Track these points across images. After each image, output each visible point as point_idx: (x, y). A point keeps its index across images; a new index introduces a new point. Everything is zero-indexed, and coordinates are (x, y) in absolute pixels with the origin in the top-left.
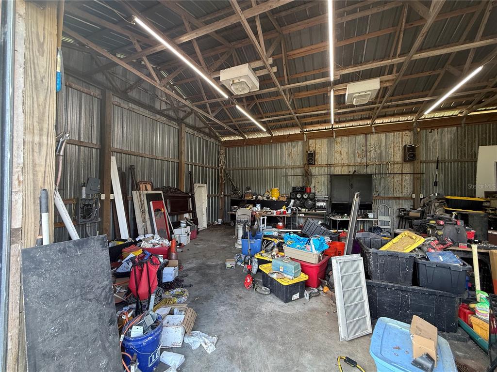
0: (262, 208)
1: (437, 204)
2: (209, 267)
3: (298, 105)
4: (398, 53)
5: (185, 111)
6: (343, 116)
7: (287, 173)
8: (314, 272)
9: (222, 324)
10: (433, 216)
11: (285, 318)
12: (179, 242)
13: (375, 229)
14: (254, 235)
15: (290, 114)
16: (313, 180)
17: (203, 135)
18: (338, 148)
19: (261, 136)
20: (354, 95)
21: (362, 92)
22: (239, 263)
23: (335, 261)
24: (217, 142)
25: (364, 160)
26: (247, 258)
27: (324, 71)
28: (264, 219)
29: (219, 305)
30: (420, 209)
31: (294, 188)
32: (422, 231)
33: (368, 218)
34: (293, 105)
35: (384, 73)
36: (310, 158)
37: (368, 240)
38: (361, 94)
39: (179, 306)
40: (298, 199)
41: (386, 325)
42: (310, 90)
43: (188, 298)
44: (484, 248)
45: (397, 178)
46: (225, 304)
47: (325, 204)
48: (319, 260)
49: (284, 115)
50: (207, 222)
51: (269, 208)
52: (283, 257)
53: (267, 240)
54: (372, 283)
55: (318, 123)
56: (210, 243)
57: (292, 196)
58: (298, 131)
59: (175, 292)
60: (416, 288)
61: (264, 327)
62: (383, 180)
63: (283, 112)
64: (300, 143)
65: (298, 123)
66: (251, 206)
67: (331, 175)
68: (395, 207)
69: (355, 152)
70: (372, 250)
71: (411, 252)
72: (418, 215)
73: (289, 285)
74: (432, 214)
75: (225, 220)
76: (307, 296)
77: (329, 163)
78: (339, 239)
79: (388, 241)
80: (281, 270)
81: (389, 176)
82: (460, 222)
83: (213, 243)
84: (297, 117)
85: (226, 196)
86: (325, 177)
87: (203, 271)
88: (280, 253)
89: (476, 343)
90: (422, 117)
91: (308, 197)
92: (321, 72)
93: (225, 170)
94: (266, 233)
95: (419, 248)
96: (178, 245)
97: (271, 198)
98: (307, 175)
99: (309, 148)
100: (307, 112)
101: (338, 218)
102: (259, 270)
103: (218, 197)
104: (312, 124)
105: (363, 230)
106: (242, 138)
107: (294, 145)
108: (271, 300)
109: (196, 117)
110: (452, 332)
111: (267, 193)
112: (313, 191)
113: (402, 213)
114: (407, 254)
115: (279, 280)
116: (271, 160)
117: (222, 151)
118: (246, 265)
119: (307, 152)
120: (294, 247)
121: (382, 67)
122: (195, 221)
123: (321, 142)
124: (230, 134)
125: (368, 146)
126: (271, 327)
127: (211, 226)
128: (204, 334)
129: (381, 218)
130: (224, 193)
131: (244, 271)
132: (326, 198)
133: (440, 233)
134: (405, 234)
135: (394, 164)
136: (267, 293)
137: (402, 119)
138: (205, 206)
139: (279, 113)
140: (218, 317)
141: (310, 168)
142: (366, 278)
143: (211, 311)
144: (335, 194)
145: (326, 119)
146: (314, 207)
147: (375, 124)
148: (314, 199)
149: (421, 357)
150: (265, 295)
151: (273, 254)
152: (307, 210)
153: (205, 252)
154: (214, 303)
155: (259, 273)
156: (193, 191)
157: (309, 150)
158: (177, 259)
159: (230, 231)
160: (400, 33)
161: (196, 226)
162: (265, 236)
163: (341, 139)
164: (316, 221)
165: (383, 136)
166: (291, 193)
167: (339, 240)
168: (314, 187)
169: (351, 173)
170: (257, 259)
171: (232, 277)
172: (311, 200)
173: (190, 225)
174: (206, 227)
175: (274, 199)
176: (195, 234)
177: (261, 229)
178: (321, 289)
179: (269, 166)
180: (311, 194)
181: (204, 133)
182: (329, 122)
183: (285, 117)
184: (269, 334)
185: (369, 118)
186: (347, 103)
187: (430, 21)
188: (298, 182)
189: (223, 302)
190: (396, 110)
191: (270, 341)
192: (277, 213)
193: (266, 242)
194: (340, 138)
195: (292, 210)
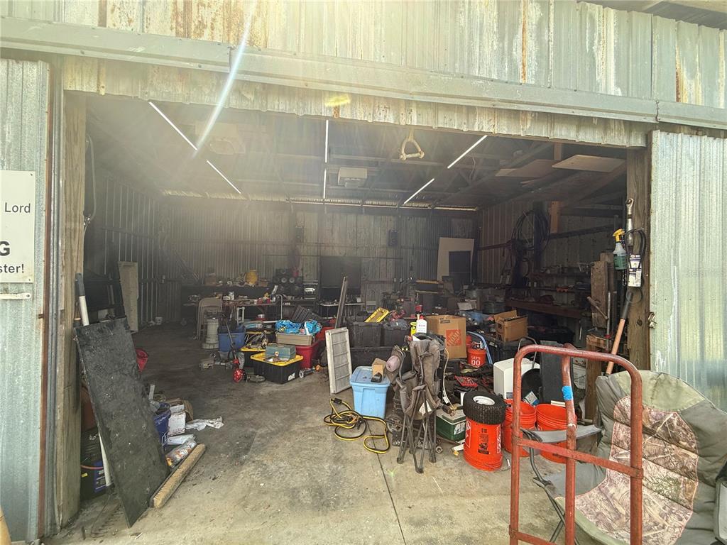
0: (236, 296)
1: (411, 287)
2: (174, 372)
7: (268, 252)
8: (308, 353)
9: (222, 410)
11: (284, 393)
13: (362, 314)
16: (301, 262)
18: (329, 225)
19: (232, 197)
20: (346, 179)
21: (353, 178)
23: (328, 333)
25: (355, 242)
28: (240, 311)
29: (211, 399)
31: (278, 271)
32: (390, 306)
33: (356, 302)
36: (298, 235)
40: (283, 284)
41: (360, 369)
45: (383, 262)
46: (217, 397)
47: (314, 290)
48: (312, 343)
50: (138, 322)
51: (246, 297)
55: (308, 194)
57: (274, 281)
58: (283, 199)
60: (382, 347)
62: (371, 264)
64: (286, 214)
66: (221, 295)
67: (321, 257)
68: (380, 291)
69: (346, 232)
73: (285, 366)
76: (301, 375)
77: (320, 242)
80: (277, 355)
81: (376, 260)
85: (170, 281)
86: (314, 258)
90: (403, 205)
91: (295, 283)
94: (245, 327)
95: (385, 319)
97: (246, 283)
98: (294, 256)
101: (328, 305)
103: (155, 282)
106: (201, 196)
108: (266, 385)
111: (240, 277)
112: (301, 275)
113: (385, 297)
114: (379, 323)
115: (275, 364)
116: (245, 232)
119: (294, 227)
120: (288, 333)
123: (311, 216)
125: (358, 227)
127: (144, 328)
129: (369, 303)
130: (166, 276)
132: (315, 282)
133: (401, 308)
134: (379, 310)
135: (380, 248)
136: (262, 380)
137: (388, 203)
138: (134, 296)
141: (298, 246)
144: (325, 278)
146: (302, 294)
147: (365, 204)
148: (302, 285)
149: (376, 375)
150: (260, 382)
151: (263, 344)
152: (293, 298)
157: (297, 224)
162: (247, 330)
163: (333, 216)
165: (372, 217)
166: (273, 277)
168: (302, 269)
169: (342, 255)
170: (243, 352)
171: (214, 376)
172: (299, 285)
174: (137, 330)
175: (251, 284)
177: (237, 323)
178: (314, 369)
179: (242, 239)
180: (299, 278)
182: (320, 195)
185: (359, 198)
186: (339, 184)
188: (282, 263)
192: (258, 303)
193: (248, 336)
194: (331, 214)
195: (276, 297)
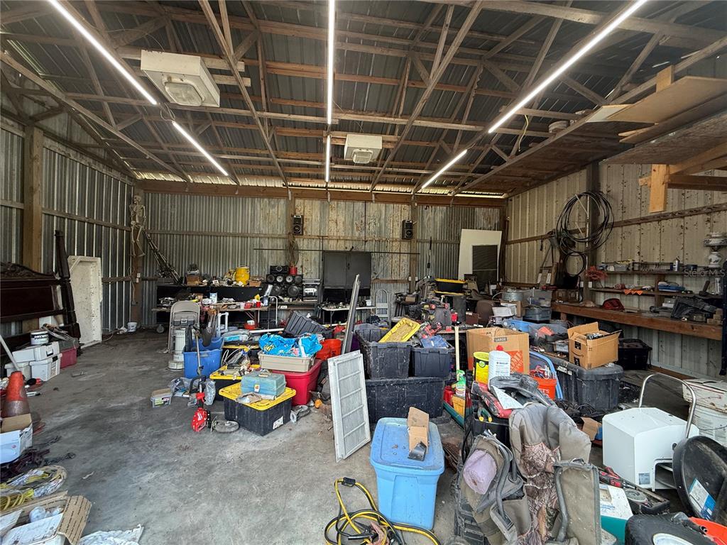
0: (220, 299)
1: (429, 287)
2: (114, 412)
3: (281, 147)
4: (401, 112)
5: (43, 104)
6: (340, 173)
7: (262, 246)
8: (304, 383)
9: (152, 501)
10: (426, 300)
11: (263, 457)
12: (27, 378)
13: (372, 319)
14: (208, 344)
15: (268, 156)
16: (300, 257)
17: (91, 161)
18: (333, 215)
19: (219, 181)
20: (355, 151)
21: (363, 148)
22: (179, 394)
23: (332, 363)
24: (126, 179)
25: (363, 235)
26: (196, 383)
27: (318, 107)
28: (223, 318)
29: (143, 472)
30: (415, 293)
31: (272, 269)
32: (418, 317)
33: (366, 306)
34: (273, 143)
35: (386, 132)
36: (297, 226)
37: (367, 332)
38: (363, 151)
39: (43, 503)
40: (279, 284)
41: (385, 426)
42: (298, 128)
43: (65, 481)
44: (464, 329)
45: (396, 258)
46: (155, 468)
47: (315, 290)
48: (310, 367)
49: (258, 155)
50: (103, 330)
51: (232, 299)
52: (258, 370)
53: (229, 349)
54: (371, 383)
55: (308, 177)
56: (112, 369)
57: (269, 280)
58: (279, 184)
59: (28, 478)
60: (411, 378)
61: (230, 481)
62: (382, 260)
63: (258, 152)
64: (282, 202)
65: (281, 172)
66: (200, 297)
67: (324, 251)
68: (392, 291)
69: (353, 223)
70: (373, 344)
71: (408, 340)
72: (413, 300)
73: (269, 409)
74: (425, 298)
75: (145, 323)
76: (293, 418)
77: (322, 235)
78: (333, 336)
79: (388, 332)
80: (257, 390)
81: (388, 256)
82: (448, 305)
83: (119, 368)
84: (279, 163)
85: (146, 280)
86: (315, 253)
87: (100, 422)
88: (253, 365)
89: (455, 420)
90: (419, 191)
91: (293, 282)
92: (315, 106)
93: (143, 232)
94: (227, 339)
95: (415, 335)
96: (26, 384)
97: (235, 283)
98: (292, 250)
99: (295, 211)
100: (294, 158)
101: (332, 309)
102: (218, 398)
103: (127, 282)
104: (299, 176)
105: (360, 322)
106: (182, 181)
107: (273, 203)
108: (240, 437)
109: (73, 121)
110: (438, 416)
111: (228, 276)
112: (299, 272)
113: (399, 299)
114: (405, 343)
115: (253, 406)
116: (235, 223)
117: (139, 198)
118: (194, 395)
119: (292, 216)
120: (275, 354)
121: (384, 123)
122: (73, 329)
123: (312, 204)
124: (156, 169)
125: (367, 217)
126: (241, 477)
127: (111, 337)
128: (111, 533)
129: (379, 306)
130: (142, 274)
131: (189, 404)
132: (317, 282)
133: (432, 317)
134: (403, 321)
135: (392, 242)
136: (233, 429)
137: (402, 189)
138: (96, 299)
139: (251, 151)
140: (141, 493)
141: (296, 239)
142: (366, 379)
143: (124, 488)
144: (329, 276)
145: (319, 173)
146: (300, 295)
147: (375, 190)
148: (301, 284)
149: (417, 448)
150: (231, 432)
151: (242, 368)
152: (291, 299)
153: (102, 387)
154: (130, 471)
155: (218, 402)
156: (65, 271)
157: (295, 214)
158: (26, 410)
159: (156, 342)
160: (402, 90)
161: (74, 340)
162: (226, 343)
163: (338, 204)
164: (304, 314)
165: (382, 206)
166: (267, 276)
167: (333, 338)
168: (302, 267)
169: (348, 250)
170: (214, 380)
171: (166, 420)
172: (297, 285)
173: (59, 340)
174: (100, 339)
175: (241, 284)
176: (73, 355)
177: (219, 333)
178: (312, 404)
179: (231, 232)
180: (297, 277)
181: (96, 158)
182: (323, 178)
183: (260, 158)
184: (239, 488)
185: (369, 182)
186: (346, 158)
187: (430, 89)
188: (278, 259)
189: (151, 465)
190: (396, 177)
191: (242, 496)
192: (246, 306)
193: (228, 353)
194: (336, 202)
195: (269, 300)
